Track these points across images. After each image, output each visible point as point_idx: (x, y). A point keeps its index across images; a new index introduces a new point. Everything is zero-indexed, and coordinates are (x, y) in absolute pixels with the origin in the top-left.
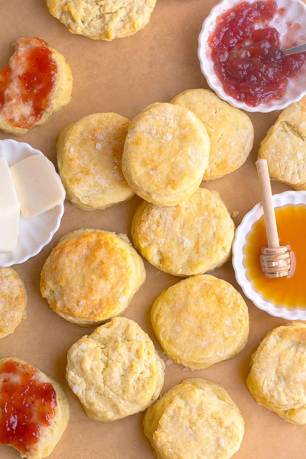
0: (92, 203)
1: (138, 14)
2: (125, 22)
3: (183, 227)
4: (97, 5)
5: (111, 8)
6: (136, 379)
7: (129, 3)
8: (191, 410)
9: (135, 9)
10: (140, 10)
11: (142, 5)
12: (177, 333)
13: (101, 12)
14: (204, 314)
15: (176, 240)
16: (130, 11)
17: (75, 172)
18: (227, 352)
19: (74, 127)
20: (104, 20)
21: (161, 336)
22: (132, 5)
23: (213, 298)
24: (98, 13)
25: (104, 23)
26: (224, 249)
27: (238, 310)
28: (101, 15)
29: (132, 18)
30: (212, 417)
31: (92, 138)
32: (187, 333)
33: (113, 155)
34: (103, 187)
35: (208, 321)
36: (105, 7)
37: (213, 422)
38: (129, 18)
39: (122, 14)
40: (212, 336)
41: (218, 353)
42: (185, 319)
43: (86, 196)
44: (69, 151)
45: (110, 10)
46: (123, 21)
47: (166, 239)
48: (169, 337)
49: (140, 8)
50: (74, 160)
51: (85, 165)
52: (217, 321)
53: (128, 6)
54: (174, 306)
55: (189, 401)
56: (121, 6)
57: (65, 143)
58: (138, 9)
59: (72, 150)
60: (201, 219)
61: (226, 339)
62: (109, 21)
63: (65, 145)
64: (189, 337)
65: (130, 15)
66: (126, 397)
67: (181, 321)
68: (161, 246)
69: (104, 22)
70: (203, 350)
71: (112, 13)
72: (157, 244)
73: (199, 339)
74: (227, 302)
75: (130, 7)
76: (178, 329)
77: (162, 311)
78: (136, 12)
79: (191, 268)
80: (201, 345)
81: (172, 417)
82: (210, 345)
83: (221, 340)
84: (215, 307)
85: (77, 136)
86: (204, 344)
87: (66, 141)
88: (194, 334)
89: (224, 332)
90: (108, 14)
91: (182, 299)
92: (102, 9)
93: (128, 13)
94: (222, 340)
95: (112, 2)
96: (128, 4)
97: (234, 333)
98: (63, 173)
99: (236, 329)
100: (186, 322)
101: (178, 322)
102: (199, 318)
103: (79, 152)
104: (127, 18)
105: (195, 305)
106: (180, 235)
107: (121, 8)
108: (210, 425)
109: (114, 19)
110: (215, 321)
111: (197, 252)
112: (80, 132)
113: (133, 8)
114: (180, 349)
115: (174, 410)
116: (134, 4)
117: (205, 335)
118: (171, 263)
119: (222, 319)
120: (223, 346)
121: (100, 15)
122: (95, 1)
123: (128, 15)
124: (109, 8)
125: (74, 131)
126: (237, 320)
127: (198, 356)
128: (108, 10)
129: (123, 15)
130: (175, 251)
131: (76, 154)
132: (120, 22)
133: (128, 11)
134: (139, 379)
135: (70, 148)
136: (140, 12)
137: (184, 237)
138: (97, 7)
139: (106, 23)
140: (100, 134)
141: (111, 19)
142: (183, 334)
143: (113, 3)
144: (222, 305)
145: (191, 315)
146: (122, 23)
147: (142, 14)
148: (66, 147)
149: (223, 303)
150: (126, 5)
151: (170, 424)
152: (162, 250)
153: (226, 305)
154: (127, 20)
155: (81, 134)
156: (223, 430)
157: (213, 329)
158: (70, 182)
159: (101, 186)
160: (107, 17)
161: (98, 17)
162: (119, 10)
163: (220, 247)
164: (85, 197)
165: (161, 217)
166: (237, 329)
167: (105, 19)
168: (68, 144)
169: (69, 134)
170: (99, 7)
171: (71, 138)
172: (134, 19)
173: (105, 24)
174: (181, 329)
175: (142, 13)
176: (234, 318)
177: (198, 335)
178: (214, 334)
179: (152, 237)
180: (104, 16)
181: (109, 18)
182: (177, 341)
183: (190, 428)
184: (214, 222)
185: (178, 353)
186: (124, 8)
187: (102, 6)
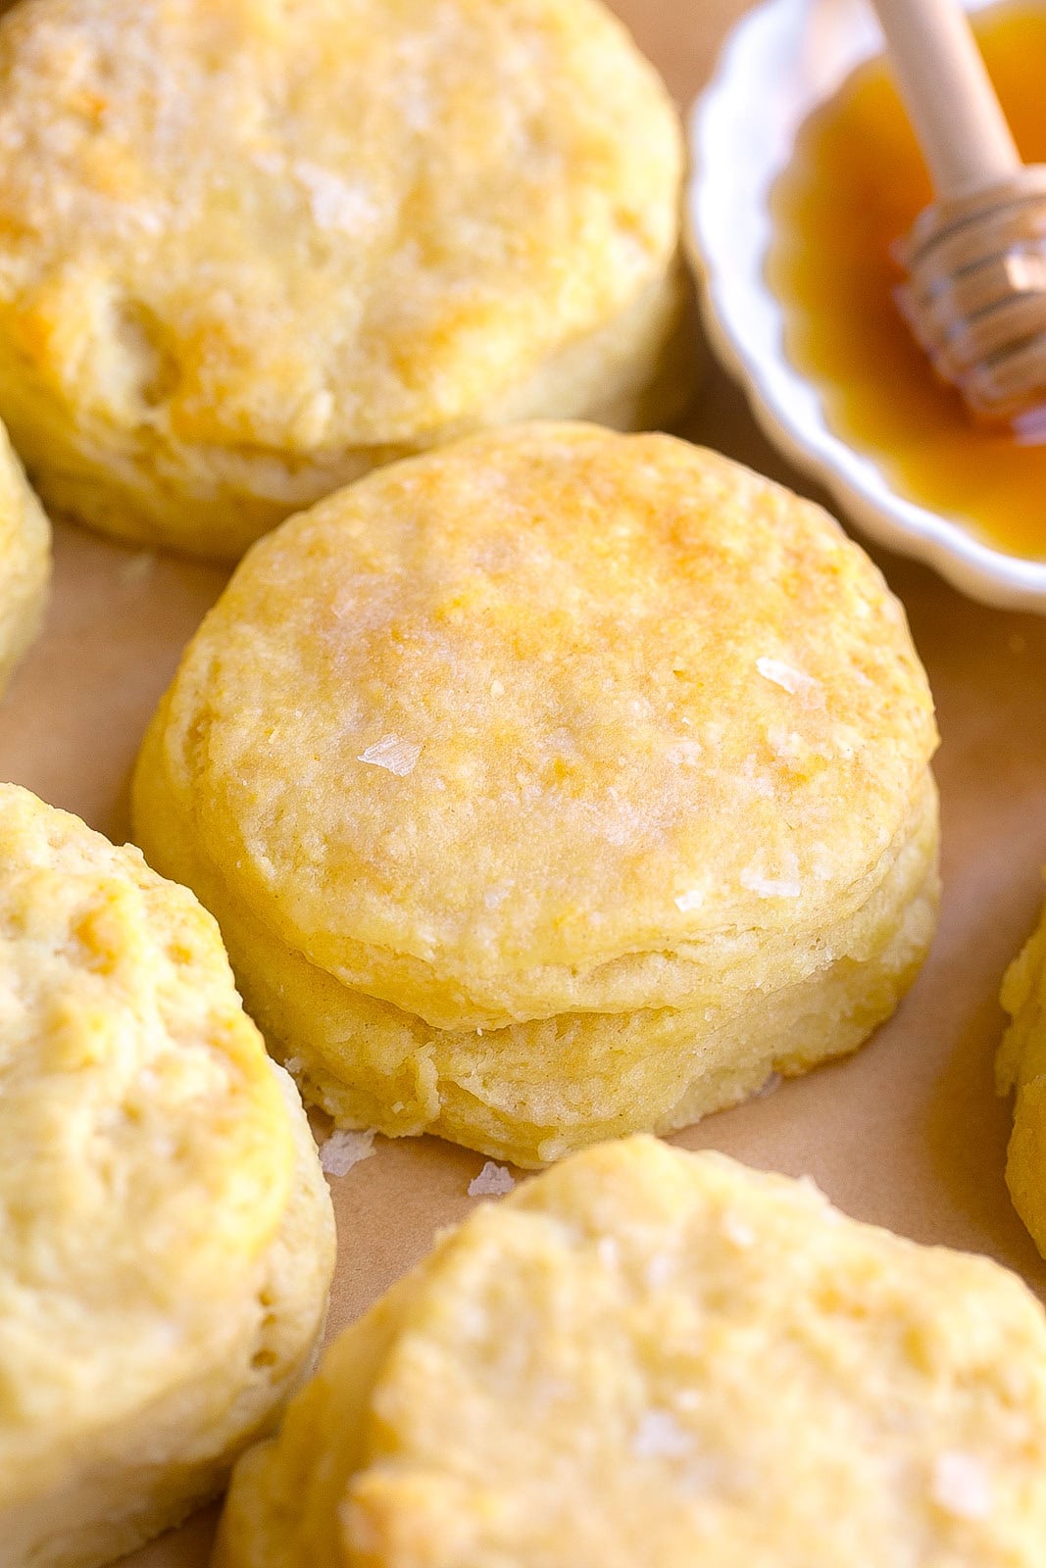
3: (289, 108)
6: (111, 1116)
8: (634, 1278)
12: (384, 786)
14: (577, 632)
15: (249, 201)
18: (823, 873)
21: (256, 848)
23: (625, 529)
26: (627, 222)
27: (837, 595)
30: (829, 1302)
32: (467, 771)
35: (624, 667)
37: (844, 1342)
40: (677, 761)
41: (755, 880)
42: (434, 680)
47: (174, 200)
48: (326, 840)
52: (690, 663)
54: (326, 620)
55: (605, 1210)
60: (414, 49)
61: (791, 779)
64: (493, 794)
66: (43, 1258)
67: (404, 700)
68: (143, 257)
70: (630, 870)
72: (109, 244)
73: (576, 794)
74: (736, 545)
76: (389, 755)
77: (228, 676)
79: (403, 366)
80: (600, 841)
81: (486, 1355)
82: (674, 830)
83: (753, 785)
84: (651, 580)
86: (622, 827)
88: (530, 769)
89: (763, 729)
91: (376, 563)
94: (765, 786)
97: (848, 739)
99: (852, 714)
100: (445, 699)
101: (380, 716)
102: (548, 656)
105: (496, 577)
106: (274, 165)
108: (822, 1368)
110: (679, 664)
111: (432, 255)
114: (435, 904)
115: (492, 1299)
117: (622, 761)
118: (240, 358)
119: (730, 644)
120: (782, 826)
126: (846, 660)
127: (597, 920)
130: (259, 277)
134: (132, 1115)
137: (306, 171)
142: (441, 786)
144: (706, 564)
145: (478, 646)
149: (706, 550)
151: (477, 1409)
152: (156, 288)
153: (731, 561)
156: (942, 1400)
157: (673, 718)
163: (597, 206)
165: (106, 68)
166: (859, 714)
174: (414, 752)
176: (816, 644)
177: (561, 771)
178: (692, 748)
179: (64, 197)
182: (396, 847)
183: (659, 1402)
184: (516, 58)
185: (428, 936)
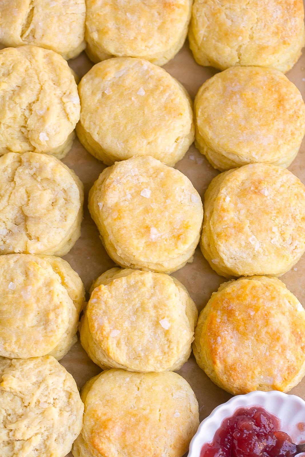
0: (238, 268)
1: (58, 442)
2: (40, 451)
4: (5, 429)
5: (23, 434)
7: (47, 428)
9: (55, 436)
10: (61, 437)
11: (64, 432)
13: (9, 437)
16: (48, 438)
17: (226, 226)
19: (236, 173)
20: (13, 448)
22: (50, 431)
24: (6, 438)
25: (13, 452)
28: (10, 441)
29: (49, 448)
31: (255, 191)
33: (275, 216)
34: (256, 252)
36: (16, 432)
38: (46, 446)
39: (37, 441)
43: (233, 257)
44: (224, 199)
45: (22, 436)
46: (37, 450)
49: (61, 435)
50: (228, 211)
51: (239, 220)
53: (46, 432)
56: (36, 432)
57: (220, 189)
58: (59, 436)
59: (228, 199)
62: (19, 450)
63: (220, 191)
65: (48, 443)
69: (13, 450)
71: (24, 440)
75: (48, 434)
78: (55, 440)
85: (237, 184)
87: (223, 187)
90: (19, 441)
92: (11, 434)
93: (45, 441)
95: (25, 426)
96: (45, 429)
98: (210, 224)
103: (236, 204)
104: (43, 447)
107: (36, 434)
109: (26, 448)
112: (242, 181)
113: (51, 434)
116: (52, 430)
121: (8, 441)
122: (2, 423)
123: (45, 443)
124: (21, 434)
125: (234, 177)
128: (19, 436)
129: (39, 443)
131: (232, 205)
132: (33, 451)
133: (45, 438)
135: (226, 197)
136: (61, 440)
138: (5, 432)
139: (15, 452)
140: (265, 187)
141: (22, 448)
143: (26, 428)
146: (37, 454)
147: (63, 443)
148: (221, 194)
150: (43, 430)
154: (43, 450)
155: (242, 183)
158: (217, 237)
159: (253, 250)
160: (18, 445)
161: (6, 443)
162: (33, 437)
164: (231, 258)
167: (14, 446)
168: (223, 191)
169: (228, 180)
170: (8, 431)
171: (229, 184)
172: (52, 449)
173: (14, 454)
175: (63, 441)
180: (13, 443)
181: (19, 446)
186: (40, 435)
187: (11, 430)
